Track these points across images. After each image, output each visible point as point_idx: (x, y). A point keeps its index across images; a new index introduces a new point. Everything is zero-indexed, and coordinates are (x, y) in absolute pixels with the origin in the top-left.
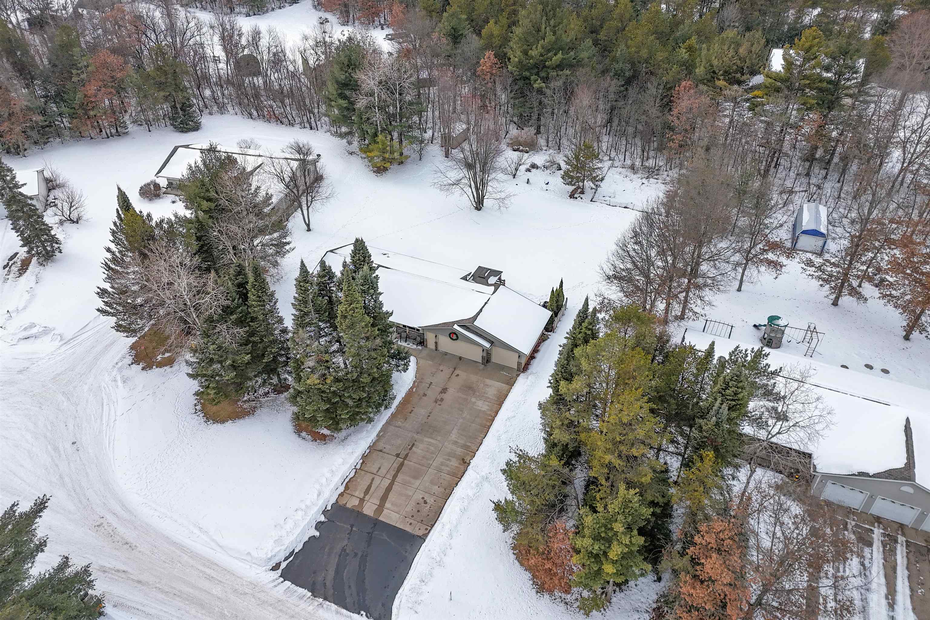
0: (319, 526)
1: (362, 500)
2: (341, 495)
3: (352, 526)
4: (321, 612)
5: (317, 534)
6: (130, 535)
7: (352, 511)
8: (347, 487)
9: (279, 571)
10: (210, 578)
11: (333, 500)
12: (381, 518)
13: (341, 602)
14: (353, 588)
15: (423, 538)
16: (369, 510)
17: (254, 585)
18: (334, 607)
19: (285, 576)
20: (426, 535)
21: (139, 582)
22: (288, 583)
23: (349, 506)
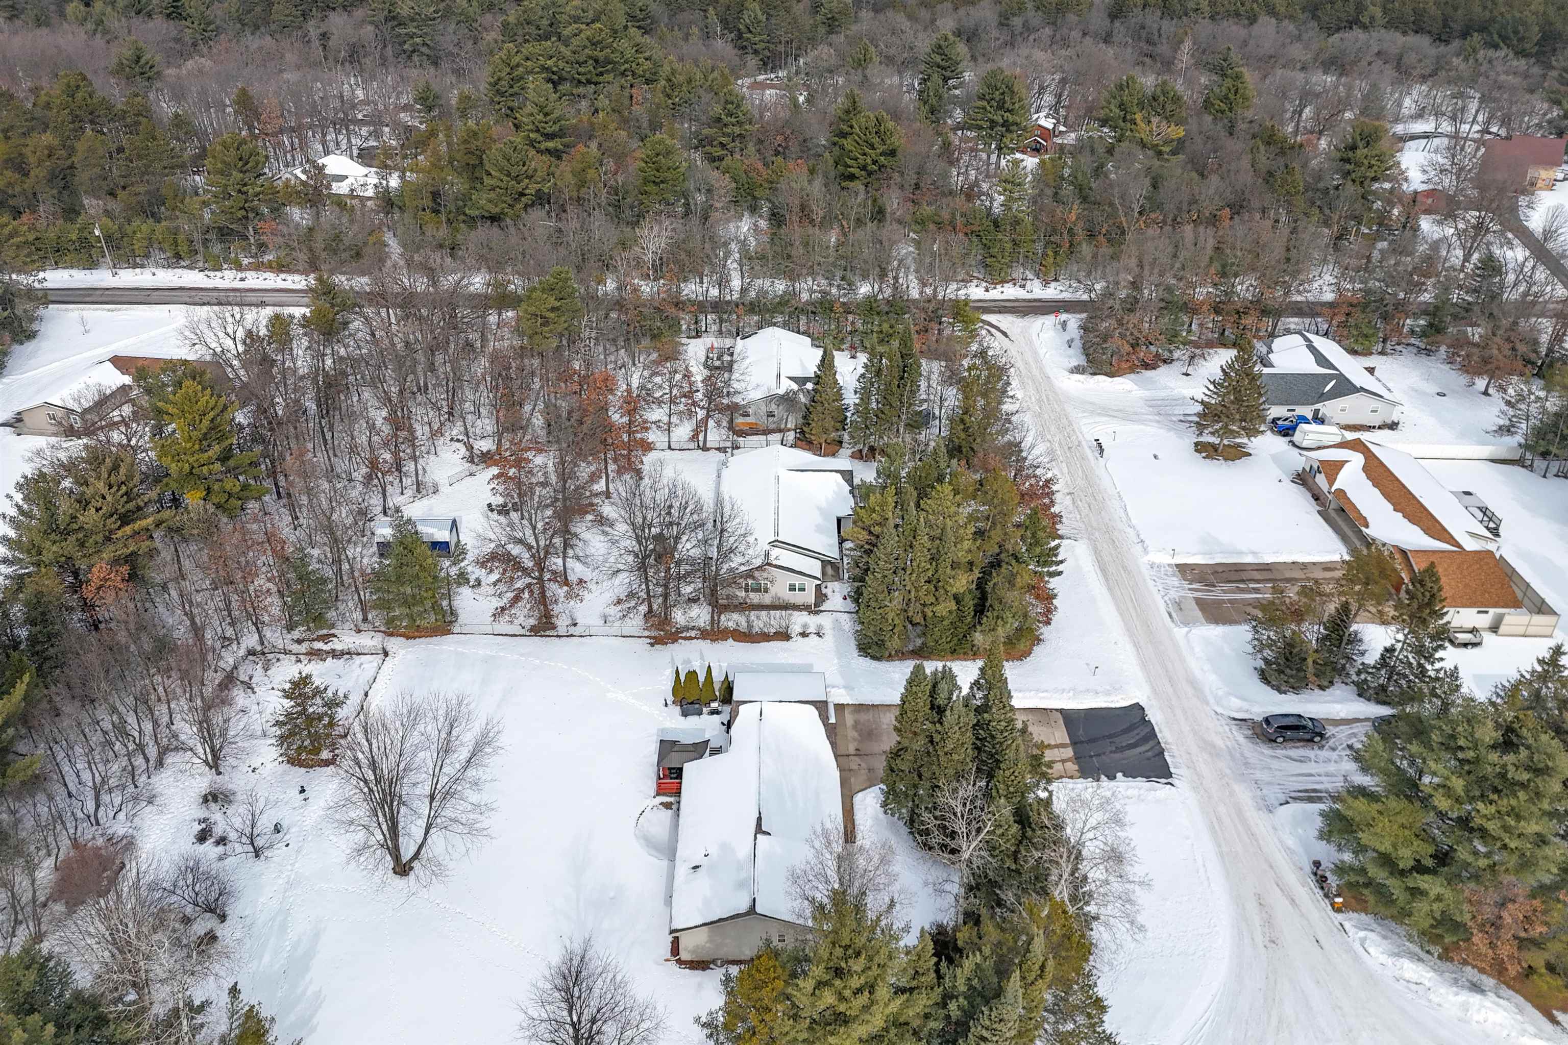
0: (1112, 777)
1: (1063, 761)
2: (1071, 777)
3: (1091, 757)
4: (1170, 741)
5: (1119, 775)
6: (1252, 906)
7: (1078, 764)
8: (1061, 777)
9: (1170, 780)
10: (1219, 819)
11: (1081, 780)
12: (1068, 741)
13: (1152, 735)
14: (1136, 732)
15: (1061, 711)
16: (1069, 752)
17: (1195, 789)
18: (1159, 736)
19: (1169, 775)
20: (1057, 710)
21: (1271, 867)
22: (1172, 770)
23: (1076, 767)
